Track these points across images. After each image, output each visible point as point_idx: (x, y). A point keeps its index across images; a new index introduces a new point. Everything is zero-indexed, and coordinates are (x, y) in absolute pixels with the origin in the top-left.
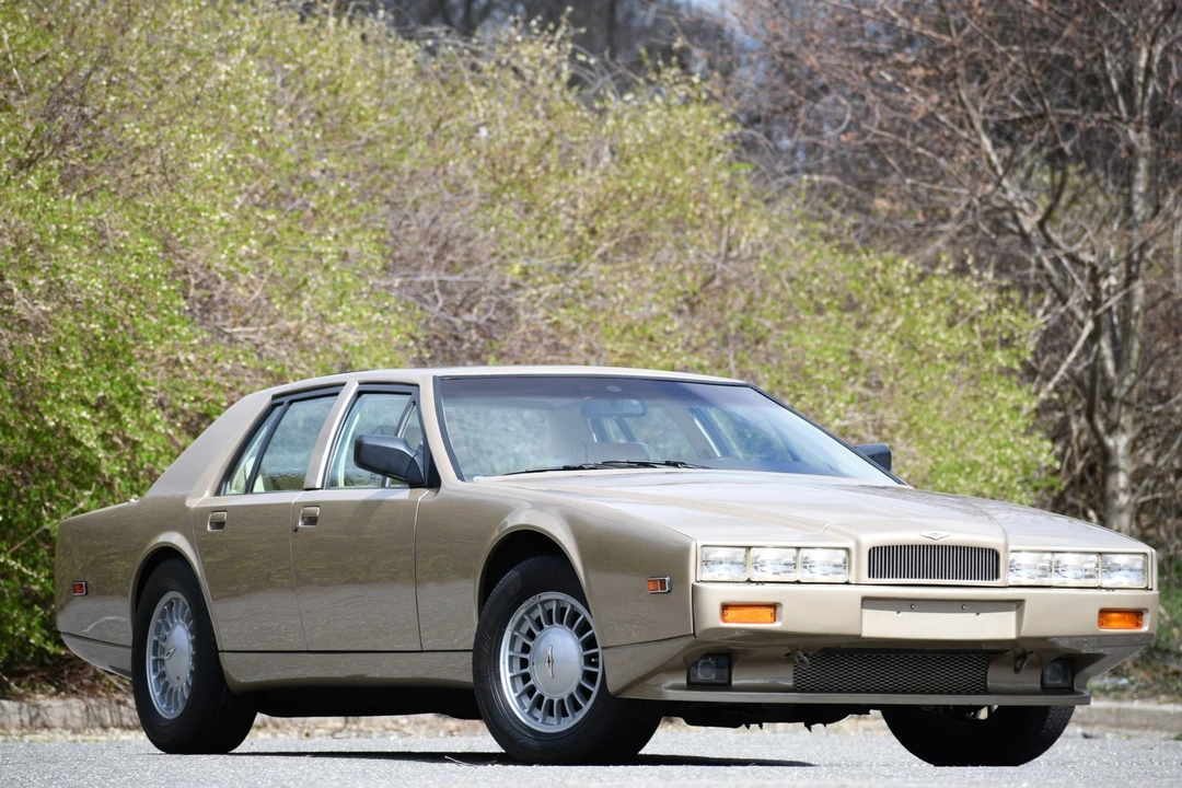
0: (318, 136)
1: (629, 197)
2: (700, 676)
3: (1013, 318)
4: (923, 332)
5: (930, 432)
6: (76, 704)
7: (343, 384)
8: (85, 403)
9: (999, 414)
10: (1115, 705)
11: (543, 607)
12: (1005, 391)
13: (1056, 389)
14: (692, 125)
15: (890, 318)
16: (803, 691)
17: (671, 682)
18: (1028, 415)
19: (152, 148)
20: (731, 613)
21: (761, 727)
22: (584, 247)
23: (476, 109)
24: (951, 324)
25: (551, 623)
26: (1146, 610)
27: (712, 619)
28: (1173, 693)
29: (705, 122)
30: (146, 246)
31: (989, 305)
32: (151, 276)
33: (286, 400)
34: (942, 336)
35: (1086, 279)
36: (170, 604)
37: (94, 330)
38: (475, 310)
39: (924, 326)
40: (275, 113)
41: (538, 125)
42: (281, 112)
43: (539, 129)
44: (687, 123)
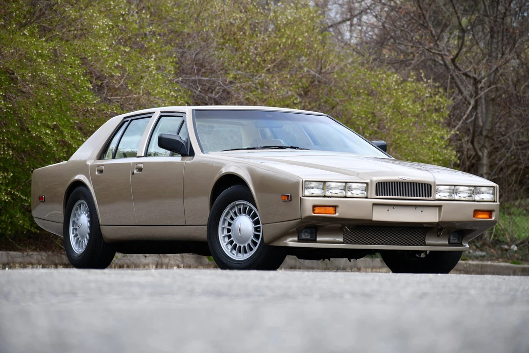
0: (148, 17)
1: (280, 46)
2: (303, 237)
3: (440, 100)
4: (402, 104)
5: (404, 147)
6: (44, 254)
7: (154, 113)
8: (48, 127)
9: (434, 140)
10: (480, 263)
11: (237, 207)
12: (437, 131)
13: (458, 130)
14: (306, 16)
15: (389, 99)
16: (347, 243)
17: (291, 239)
18: (446, 141)
19: (77, 19)
20: (317, 210)
21: (329, 260)
22: (260, 67)
23: (216, 8)
24: (414, 102)
25: (241, 214)
26: (494, 211)
27: (309, 212)
28: (505, 258)
29: (312, 15)
30: (75, 61)
31: (431, 94)
32: (77, 74)
33: (130, 119)
34: (411, 106)
35: (472, 84)
36: (80, 205)
37: (52, 96)
38: (214, 93)
39: (403, 102)
40: (130, 7)
41: (242, 15)
42: (133, 7)
43: (242, 17)
44: (304, 15)
